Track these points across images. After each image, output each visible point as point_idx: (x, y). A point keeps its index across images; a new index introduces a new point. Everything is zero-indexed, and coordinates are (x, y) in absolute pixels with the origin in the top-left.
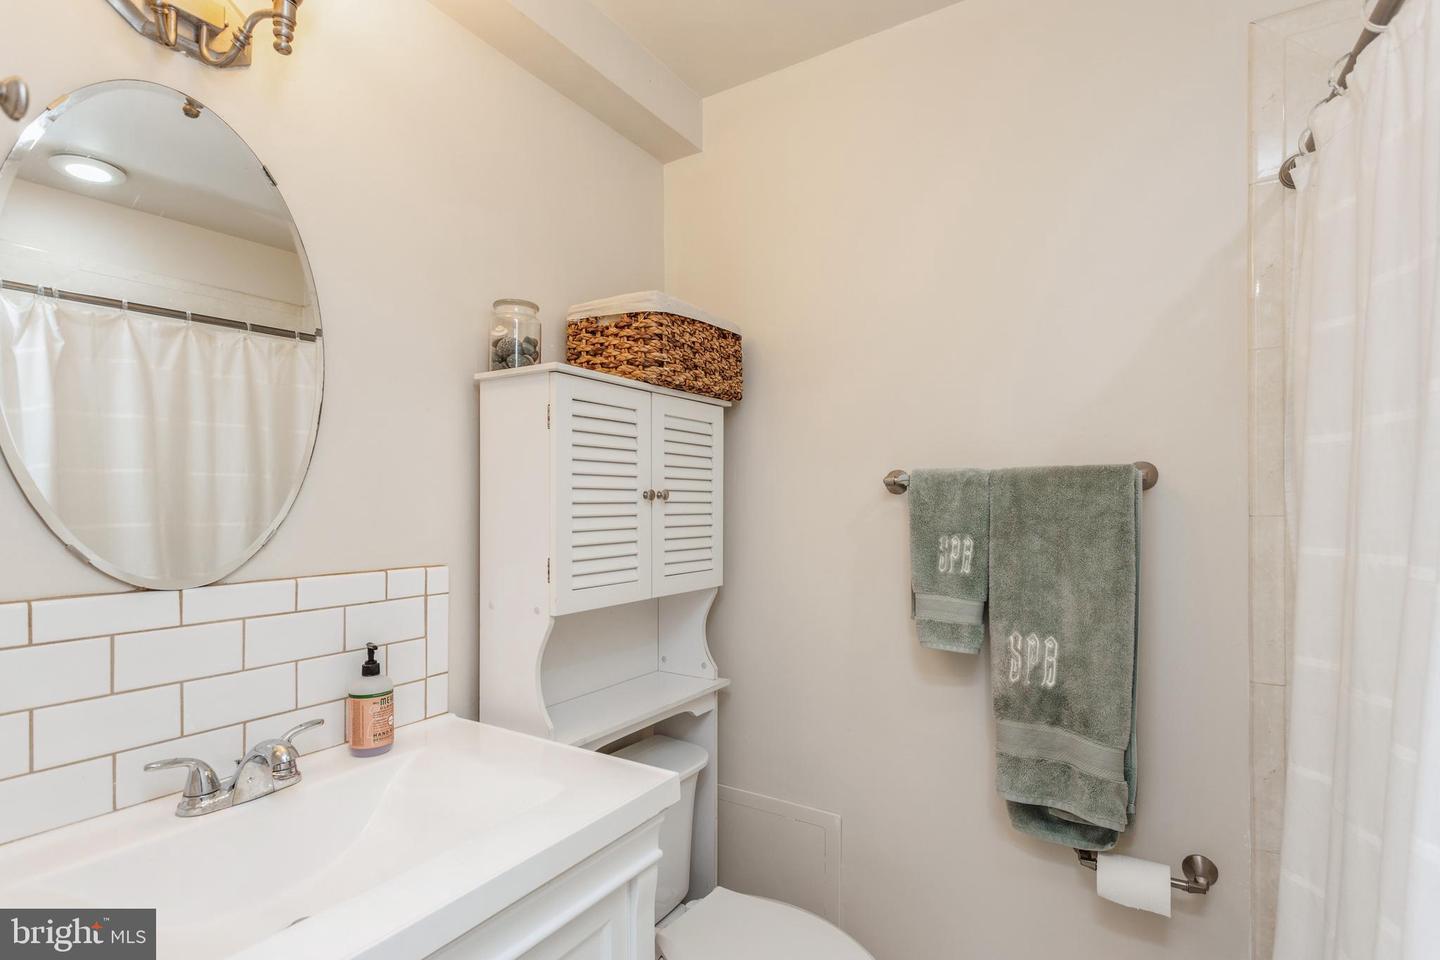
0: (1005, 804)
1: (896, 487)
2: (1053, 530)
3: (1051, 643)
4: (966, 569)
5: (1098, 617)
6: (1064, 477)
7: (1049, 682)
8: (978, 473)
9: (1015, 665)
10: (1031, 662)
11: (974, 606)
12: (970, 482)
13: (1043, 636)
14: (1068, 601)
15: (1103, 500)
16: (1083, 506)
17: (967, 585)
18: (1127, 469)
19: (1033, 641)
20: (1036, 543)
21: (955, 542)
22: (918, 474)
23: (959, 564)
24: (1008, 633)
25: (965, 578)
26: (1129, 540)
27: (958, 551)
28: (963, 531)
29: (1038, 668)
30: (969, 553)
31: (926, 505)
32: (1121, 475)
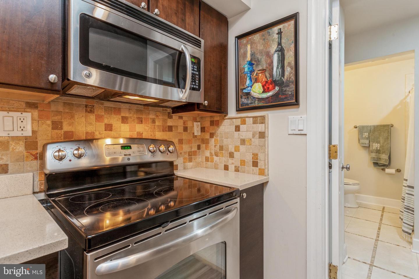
0: (372, 163)
1: (356, 127)
2: (379, 132)
3: (379, 144)
4: (367, 137)
5: (385, 141)
6: (381, 126)
7: (379, 149)
8: (369, 126)
9: (374, 147)
10: (376, 147)
11: (368, 141)
12: (367, 127)
13: (378, 144)
14: (382, 140)
15: (386, 128)
16: (384, 129)
17: (367, 139)
18: (389, 125)
19: (376, 144)
20: (377, 133)
21: (365, 134)
22: (360, 126)
23: (366, 136)
24: (373, 143)
25: (367, 138)
26: (389, 133)
27: (366, 135)
28: (366, 132)
29: (377, 147)
30: (367, 135)
31: (361, 129)
32: (388, 125)
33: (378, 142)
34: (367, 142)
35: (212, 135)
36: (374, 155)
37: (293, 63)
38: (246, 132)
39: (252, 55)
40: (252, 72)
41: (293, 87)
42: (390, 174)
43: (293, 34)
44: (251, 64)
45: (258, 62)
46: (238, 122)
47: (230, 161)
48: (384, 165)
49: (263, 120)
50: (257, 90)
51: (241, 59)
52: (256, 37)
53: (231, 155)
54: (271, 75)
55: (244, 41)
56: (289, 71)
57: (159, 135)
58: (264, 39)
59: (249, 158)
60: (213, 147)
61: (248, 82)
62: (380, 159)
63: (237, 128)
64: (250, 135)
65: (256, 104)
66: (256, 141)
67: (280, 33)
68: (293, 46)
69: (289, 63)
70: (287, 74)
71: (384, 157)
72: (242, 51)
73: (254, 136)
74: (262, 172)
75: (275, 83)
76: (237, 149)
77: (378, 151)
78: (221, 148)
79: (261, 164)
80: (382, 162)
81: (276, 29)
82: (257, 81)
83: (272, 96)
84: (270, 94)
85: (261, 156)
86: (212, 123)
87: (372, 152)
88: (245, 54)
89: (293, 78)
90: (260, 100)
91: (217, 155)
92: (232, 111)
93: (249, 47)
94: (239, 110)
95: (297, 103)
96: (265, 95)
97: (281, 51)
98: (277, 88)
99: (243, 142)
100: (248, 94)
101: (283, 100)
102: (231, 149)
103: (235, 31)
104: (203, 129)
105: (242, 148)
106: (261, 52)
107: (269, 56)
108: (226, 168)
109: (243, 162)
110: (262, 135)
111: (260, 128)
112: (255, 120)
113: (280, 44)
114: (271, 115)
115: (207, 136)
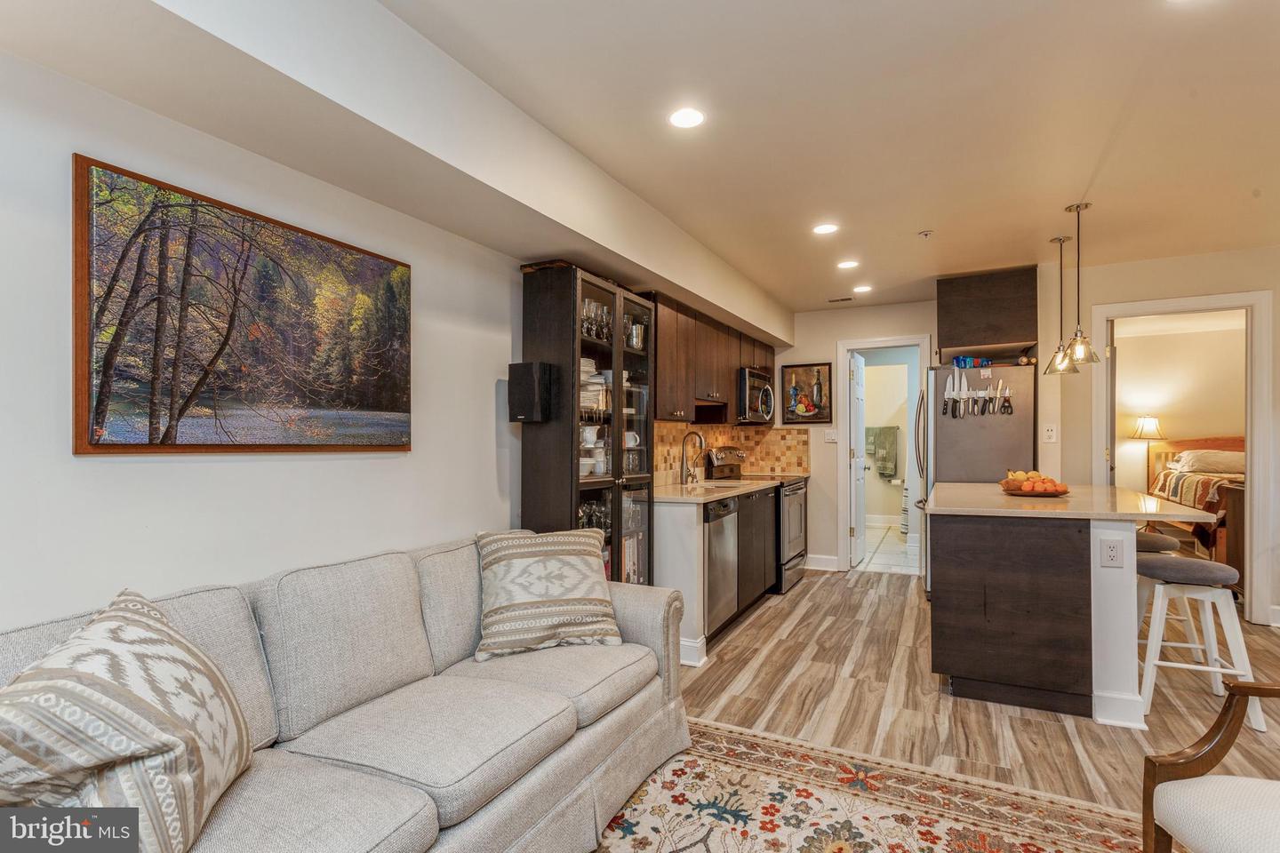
0: (879, 474)
2: (885, 436)
5: (891, 447)
6: (886, 428)
8: (876, 427)
9: (880, 454)
12: (874, 429)
13: (883, 450)
14: (887, 446)
16: (889, 432)
17: (873, 444)
20: (882, 437)
23: (872, 440)
24: (879, 449)
28: (873, 436)
29: (883, 455)
30: (874, 439)
31: (868, 430)
32: (894, 427)
33: (884, 448)
34: (873, 448)
35: (757, 443)
36: (879, 464)
37: (828, 395)
38: (791, 440)
39: (797, 382)
40: (796, 395)
41: (828, 410)
42: (896, 486)
43: (828, 375)
44: (795, 389)
45: (802, 389)
46: (784, 433)
47: (777, 464)
48: (891, 476)
49: (806, 432)
50: (801, 409)
51: (787, 385)
52: (800, 370)
53: (778, 459)
54: (812, 400)
55: (790, 370)
56: (824, 399)
57: (730, 444)
58: (807, 373)
59: (794, 460)
60: (758, 454)
61: (793, 402)
62: (885, 468)
63: (783, 438)
64: (795, 443)
65: (800, 420)
66: (801, 447)
67: (818, 372)
68: (828, 383)
69: (825, 395)
70: (823, 401)
71: (890, 465)
72: (787, 378)
73: (798, 443)
74: (806, 470)
75: (815, 406)
76: (783, 454)
77: (884, 459)
78: (768, 454)
79: (804, 464)
80: (888, 472)
81: (816, 368)
82: (800, 402)
83: (814, 415)
84: (811, 413)
85: (804, 458)
86: (757, 433)
87: (878, 460)
88: (791, 380)
89: (828, 405)
90: (803, 417)
91: (762, 460)
92: (778, 423)
93: (794, 376)
94: (784, 423)
95: (831, 422)
96: (807, 414)
97: (819, 384)
98: (817, 410)
99: (789, 448)
100: (793, 412)
101: (820, 418)
102: (778, 453)
103: (781, 360)
104: (747, 438)
105: (788, 453)
106: (804, 383)
107: (810, 386)
108: (773, 470)
109: (789, 464)
110: (806, 443)
111: (804, 437)
112: (799, 432)
113: (818, 379)
114: (813, 429)
115: (752, 444)
